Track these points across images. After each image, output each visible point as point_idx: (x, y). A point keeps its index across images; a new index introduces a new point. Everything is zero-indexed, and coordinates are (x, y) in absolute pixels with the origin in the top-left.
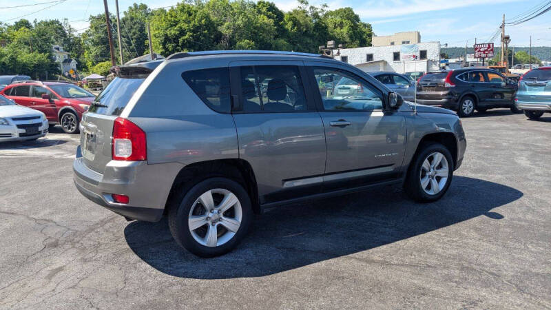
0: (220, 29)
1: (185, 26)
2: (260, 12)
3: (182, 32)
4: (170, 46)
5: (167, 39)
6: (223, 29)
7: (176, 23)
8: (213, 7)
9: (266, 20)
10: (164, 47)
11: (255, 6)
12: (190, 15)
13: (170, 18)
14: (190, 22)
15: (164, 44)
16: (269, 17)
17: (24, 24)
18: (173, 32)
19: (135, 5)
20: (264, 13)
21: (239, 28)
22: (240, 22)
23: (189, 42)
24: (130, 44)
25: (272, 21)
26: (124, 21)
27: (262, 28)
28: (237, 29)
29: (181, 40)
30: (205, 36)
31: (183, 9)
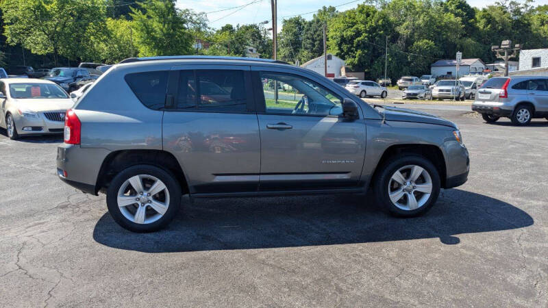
0: (398, 29)
1: (361, 27)
2: (446, 10)
3: (358, 34)
4: (345, 47)
5: (343, 40)
6: (402, 30)
7: (354, 24)
8: (394, 8)
9: (453, 18)
10: (340, 49)
11: (442, 4)
12: (368, 15)
13: (350, 19)
14: (367, 23)
15: (340, 45)
16: (457, 15)
17: (228, 28)
18: (349, 33)
19: (324, 8)
20: (452, 12)
21: (419, 27)
22: (420, 21)
23: (363, 43)
24: (314, 46)
25: (459, 19)
26: (311, 24)
27: (447, 27)
28: (416, 28)
29: (356, 41)
30: (380, 36)
31: (362, 9)
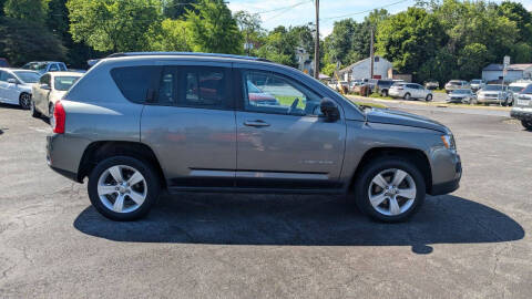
0: (448, 32)
1: (411, 30)
2: (501, 14)
3: (407, 36)
4: (392, 49)
5: (391, 42)
6: (452, 33)
7: (403, 26)
8: (446, 10)
9: (507, 21)
10: (388, 50)
11: (496, 7)
12: (418, 18)
13: (399, 22)
14: (416, 25)
15: (388, 47)
16: (511, 19)
17: (281, 30)
18: (398, 35)
19: (376, 11)
20: (506, 15)
21: (470, 31)
22: (473, 25)
23: (412, 45)
24: (363, 47)
25: (514, 23)
26: (361, 26)
27: (501, 31)
28: (468, 31)
29: (404, 44)
30: (429, 39)
31: (412, 12)
